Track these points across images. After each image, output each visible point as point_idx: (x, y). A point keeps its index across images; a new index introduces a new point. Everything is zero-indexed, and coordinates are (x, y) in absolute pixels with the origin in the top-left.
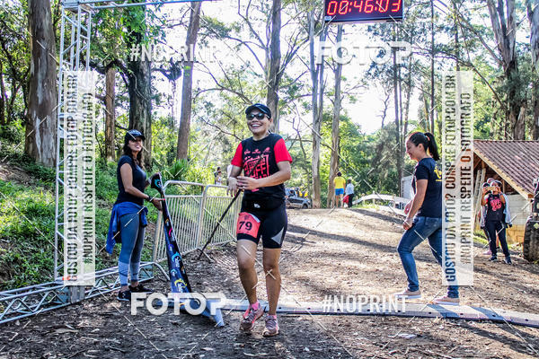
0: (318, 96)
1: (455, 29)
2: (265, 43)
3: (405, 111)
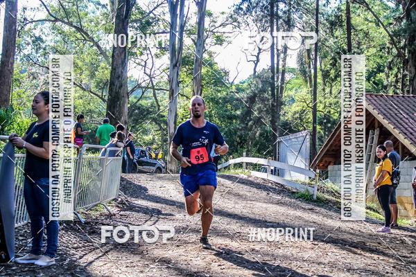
0: (177, 34)
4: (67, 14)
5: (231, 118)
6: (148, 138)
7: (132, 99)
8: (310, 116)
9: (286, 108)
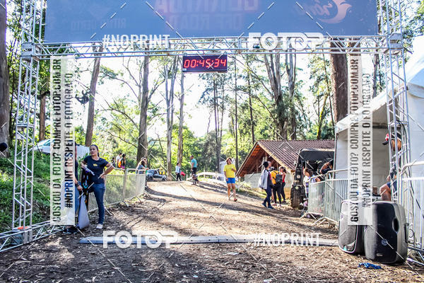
0: (170, 115)
1: (248, 77)
2: (139, 82)
3: (220, 123)
4: (118, 106)
5: (197, 153)
6: (157, 164)
7: (149, 146)
8: (235, 151)
9: (222, 148)
